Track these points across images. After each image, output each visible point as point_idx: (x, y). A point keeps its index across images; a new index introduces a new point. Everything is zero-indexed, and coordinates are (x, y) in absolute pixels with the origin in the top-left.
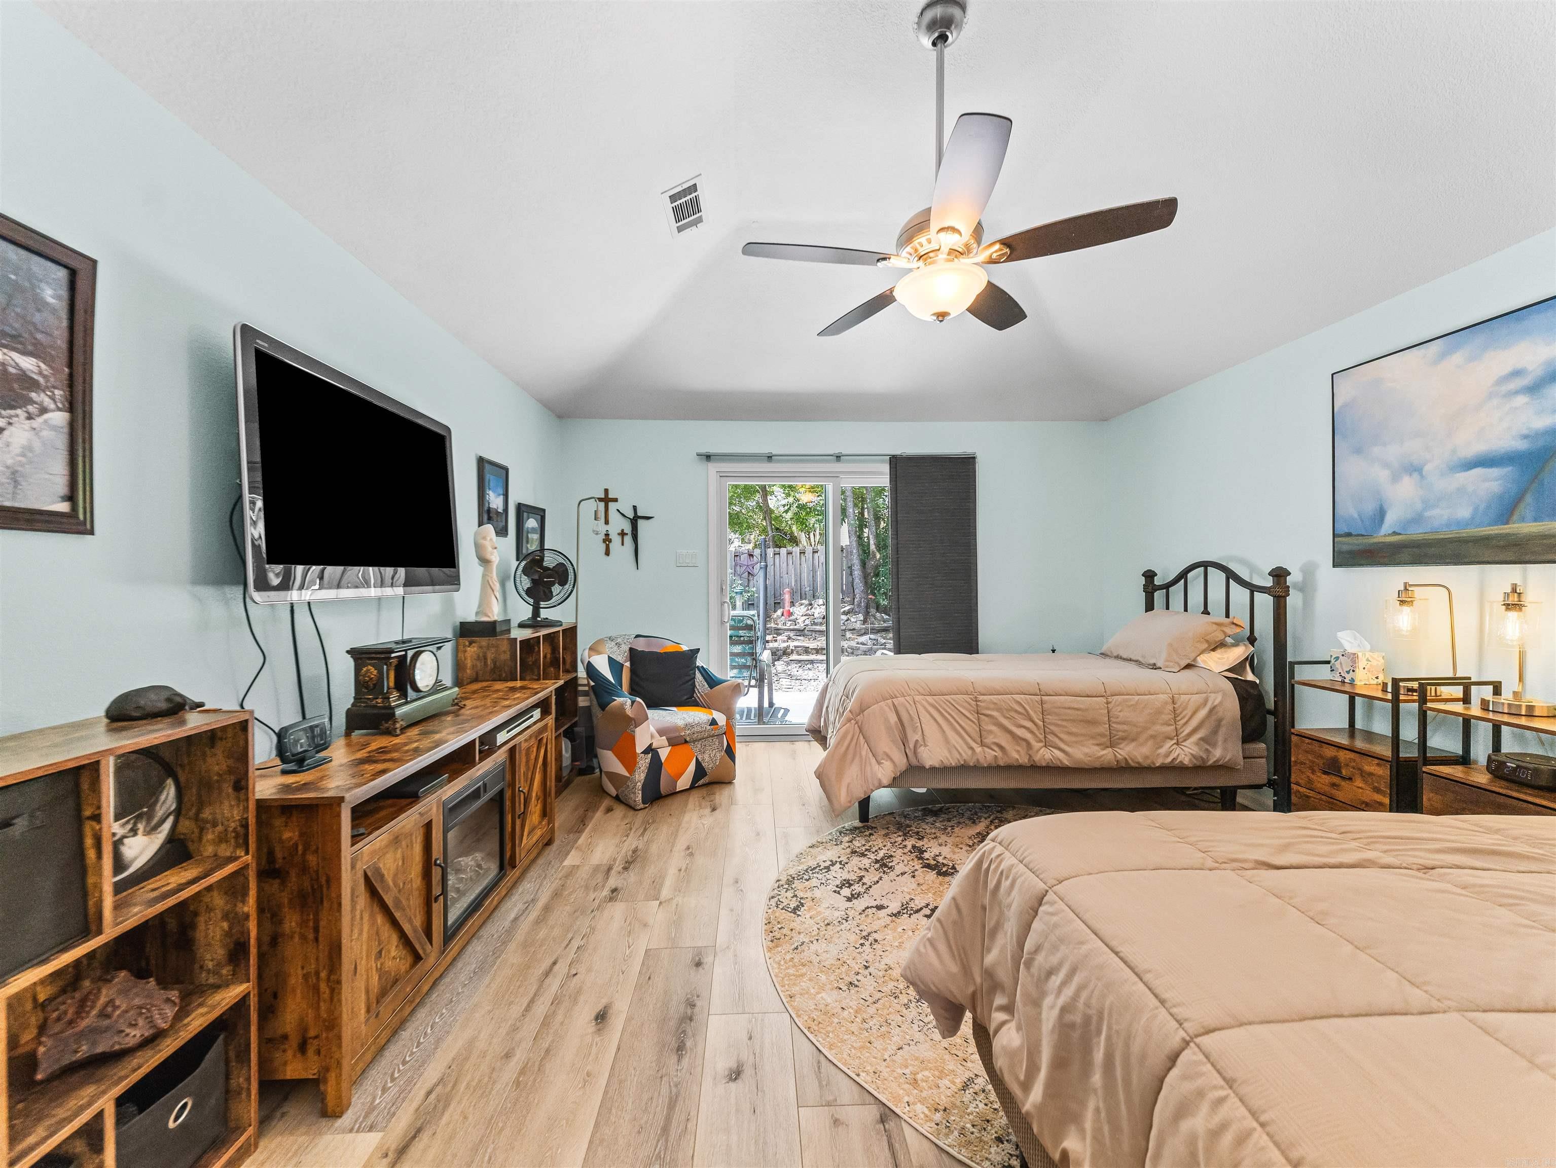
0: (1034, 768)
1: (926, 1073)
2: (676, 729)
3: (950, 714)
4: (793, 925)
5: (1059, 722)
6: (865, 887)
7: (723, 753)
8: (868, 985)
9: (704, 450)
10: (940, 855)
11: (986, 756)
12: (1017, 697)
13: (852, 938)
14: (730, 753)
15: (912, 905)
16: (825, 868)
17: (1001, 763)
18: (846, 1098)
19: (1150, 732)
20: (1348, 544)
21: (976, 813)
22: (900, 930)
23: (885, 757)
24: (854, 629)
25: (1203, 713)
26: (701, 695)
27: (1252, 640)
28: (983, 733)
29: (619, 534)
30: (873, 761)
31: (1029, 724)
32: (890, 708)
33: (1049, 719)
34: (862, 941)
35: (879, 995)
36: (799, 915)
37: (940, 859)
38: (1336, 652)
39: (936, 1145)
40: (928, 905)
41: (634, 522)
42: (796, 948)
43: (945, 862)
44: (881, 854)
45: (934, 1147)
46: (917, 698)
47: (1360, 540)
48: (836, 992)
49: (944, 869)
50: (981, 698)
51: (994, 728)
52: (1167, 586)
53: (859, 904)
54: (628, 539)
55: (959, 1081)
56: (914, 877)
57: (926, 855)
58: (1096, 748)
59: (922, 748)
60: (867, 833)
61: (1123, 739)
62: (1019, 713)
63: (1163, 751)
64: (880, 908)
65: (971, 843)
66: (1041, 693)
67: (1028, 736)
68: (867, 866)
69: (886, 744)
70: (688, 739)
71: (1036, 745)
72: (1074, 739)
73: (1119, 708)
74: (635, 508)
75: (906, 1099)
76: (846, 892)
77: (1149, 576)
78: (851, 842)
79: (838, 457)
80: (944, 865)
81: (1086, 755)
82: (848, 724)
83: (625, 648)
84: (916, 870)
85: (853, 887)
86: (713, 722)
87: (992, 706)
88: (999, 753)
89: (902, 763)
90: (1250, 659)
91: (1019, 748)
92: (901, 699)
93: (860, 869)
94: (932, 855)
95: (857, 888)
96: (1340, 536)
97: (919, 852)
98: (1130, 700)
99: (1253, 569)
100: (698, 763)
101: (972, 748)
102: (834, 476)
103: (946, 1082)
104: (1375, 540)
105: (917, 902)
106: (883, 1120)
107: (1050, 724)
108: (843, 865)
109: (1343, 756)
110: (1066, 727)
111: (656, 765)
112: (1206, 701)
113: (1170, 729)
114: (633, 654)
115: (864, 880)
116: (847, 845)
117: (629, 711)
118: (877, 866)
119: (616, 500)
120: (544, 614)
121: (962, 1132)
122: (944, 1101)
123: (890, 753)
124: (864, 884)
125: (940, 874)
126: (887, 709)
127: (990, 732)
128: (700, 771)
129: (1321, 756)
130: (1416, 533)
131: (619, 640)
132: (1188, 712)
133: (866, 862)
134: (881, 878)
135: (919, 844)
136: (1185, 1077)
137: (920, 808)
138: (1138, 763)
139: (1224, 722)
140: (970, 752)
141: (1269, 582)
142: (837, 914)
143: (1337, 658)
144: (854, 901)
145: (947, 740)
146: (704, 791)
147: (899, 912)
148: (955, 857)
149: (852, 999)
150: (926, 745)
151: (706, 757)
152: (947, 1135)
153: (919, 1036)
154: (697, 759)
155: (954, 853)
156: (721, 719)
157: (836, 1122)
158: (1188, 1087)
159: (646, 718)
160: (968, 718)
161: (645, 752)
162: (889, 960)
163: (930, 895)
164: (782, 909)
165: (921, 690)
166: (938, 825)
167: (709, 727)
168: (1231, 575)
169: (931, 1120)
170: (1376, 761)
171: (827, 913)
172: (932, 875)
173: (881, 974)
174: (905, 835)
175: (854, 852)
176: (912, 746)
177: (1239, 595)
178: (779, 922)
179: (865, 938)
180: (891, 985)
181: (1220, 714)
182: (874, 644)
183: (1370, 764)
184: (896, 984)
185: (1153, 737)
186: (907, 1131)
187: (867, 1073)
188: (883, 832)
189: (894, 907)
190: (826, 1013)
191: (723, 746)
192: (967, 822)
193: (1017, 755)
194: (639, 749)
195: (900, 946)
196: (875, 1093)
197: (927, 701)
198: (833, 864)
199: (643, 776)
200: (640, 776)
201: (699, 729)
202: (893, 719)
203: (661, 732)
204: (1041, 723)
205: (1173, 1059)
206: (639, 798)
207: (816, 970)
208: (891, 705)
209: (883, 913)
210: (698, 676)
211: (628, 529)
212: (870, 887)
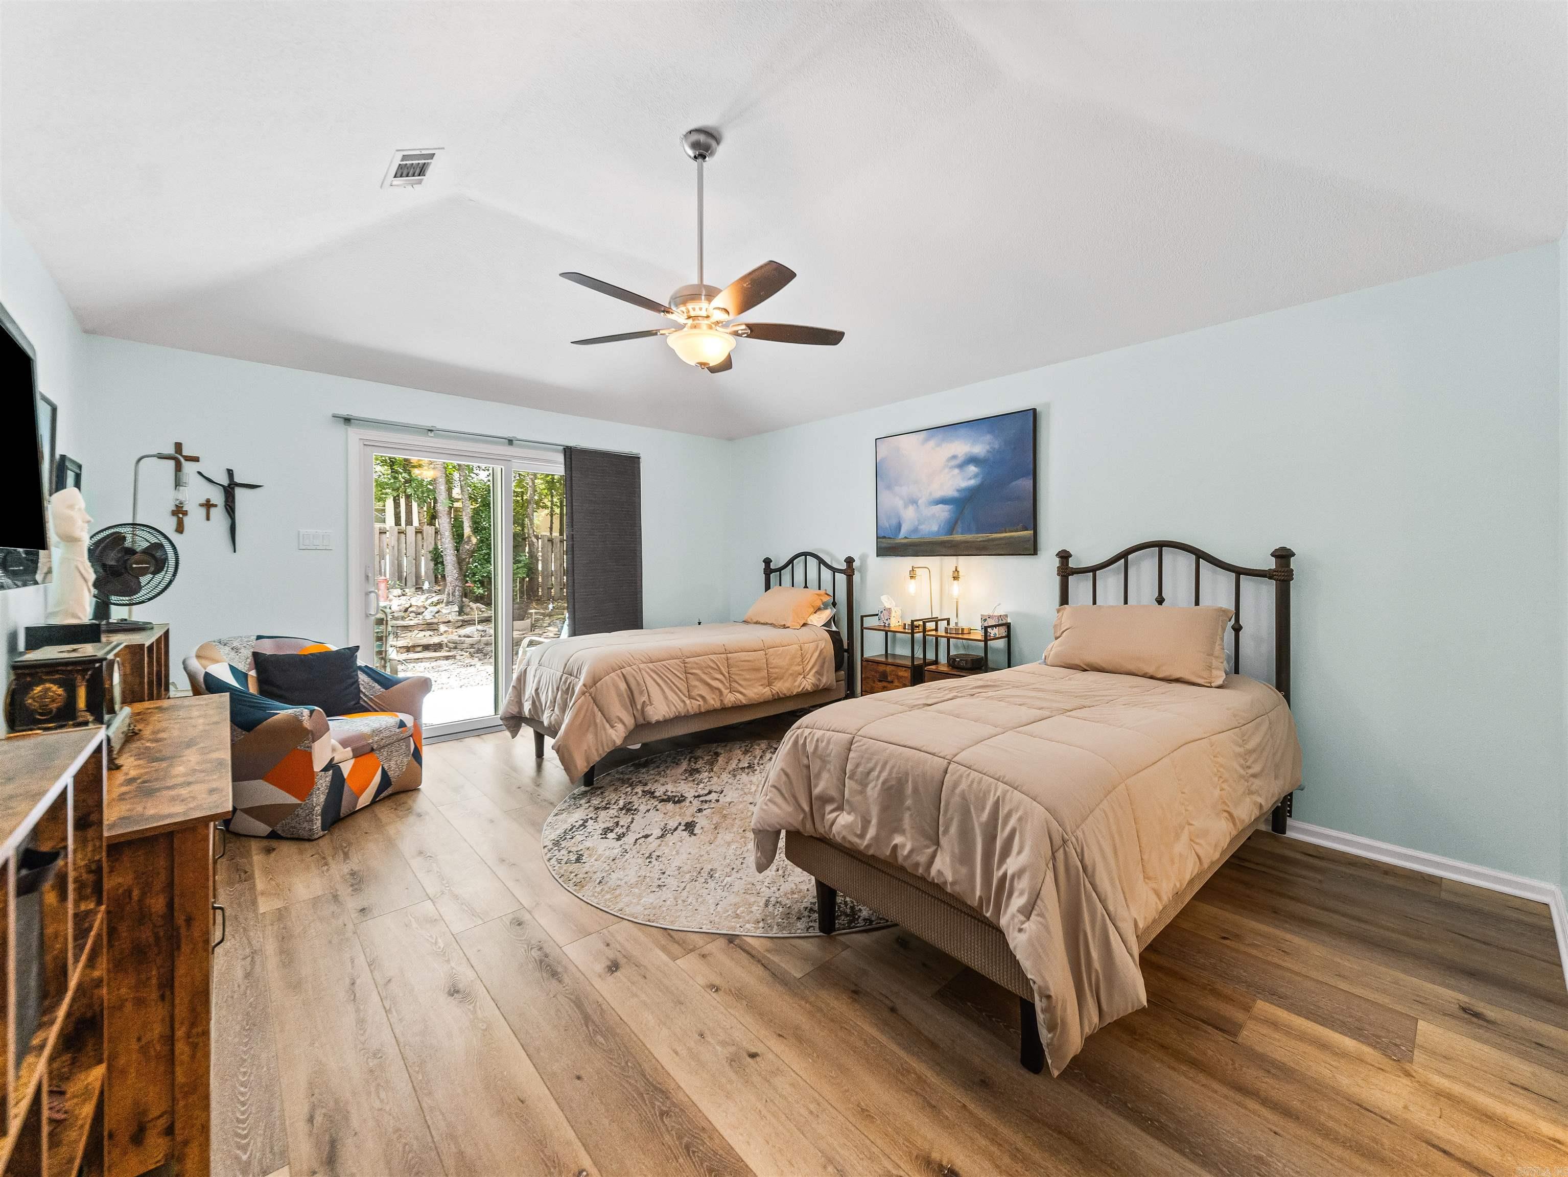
0: (724, 710)
1: (741, 909)
2: (362, 737)
3: (667, 677)
4: (584, 870)
5: (738, 672)
6: (624, 828)
7: (410, 758)
8: (672, 883)
9: (344, 412)
10: (667, 791)
11: (693, 706)
12: (712, 657)
13: (640, 861)
14: (417, 756)
15: (669, 827)
16: (581, 826)
17: (703, 710)
18: (701, 943)
19: (790, 672)
20: (885, 543)
21: (675, 758)
22: (671, 844)
23: (617, 721)
24: (449, 622)
25: (816, 654)
26: (371, 699)
27: (834, 604)
28: (690, 688)
29: (202, 505)
30: (607, 726)
31: (720, 677)
32: (619, 677)
33: (733, 670)
34: (648, 860)
35: (684, 884)
36: (584, 863)
37: (669, 793)
38: (881, 608)
39: (768, 937)
40: (680, 824)
41: (229, 491)
42: (600, 882)
43: (674, 794)
44: (621, 803)
45: (767, 939)
46: (642, 666)
47: (889, 541)
48: (652, 895)
49: (676, 799)
50: (687, 660)
51: (697, 683)
52: (780, 570)
53: (630, 839)
54: (218, 514)
55: (762, 904)
56: (657, 810)
57: (657, 794)
58: (761, 688)
59: (649, 707)
60: (599, 792)
61: (775, 679)
62: (714, 669)
63: (797, 684)
64: (646, 836)
65: (684, 778)
66: (726, 652)
67: (720, 686)
68: (616, 814)
69: (618, 710)
70: (375, 747)
71: (725, 691)
72: (749, 683)
73: (772, 657)
74: (230, 473)
75: (738, 926)
76: (611, 835)
77: (767, 561)
78: (589, 802)
79: (510, 442)
80: (675, 796)
81: (755, 694)
82: (583, 697)
83: (247, 653)
84: (656, 806)
85: (615, 831)
86: (402, 725)
87: (695, 666)
88: (701, 703)
89: (630, 722)
90: (833, 618)
91: (714, 696)
92: (628, 668)
93: (611, 818)
94: (661, 792)
95: (619, 830)
96: (880, 538)
97: (652, 794)
98: (778, 651)
99: (833, 557)
100: (384, 773)
101: (684, 702)
102: (506, 460)
103: (754, 908)
104: (897, 542)
105: (671, 824)
106: (731, 941)
107: (733, 674)
108: (596, 820)
109: (889, 669)
110: (743, 675)
111: (338, 782)
112: (817, 647)
113: (799, 668)
114: (258, 659)
115: (621, 824)
116: (587, 805)
117: (307, 724)
118: (624, 812)
119: (196, 459)
120: (117, 613)
121: (778, 925)
122: (760, 917)
123: (621, 717)
124: (622, 826)
125: (675, 803)
126: (616, 678)
127: (695, 687)
128: (386, 781)
129: (876, 672)
130: (915, 538)
131: (235, 644)
132: (808, 656)
133: (613, 812)
134: (633, 819)
135: (647, 788)
136: (952, 775)
137: (630, 764)
138: (784, 694)
139: (827, 659)
140: (682, 705)
141: (844, 566)
142: (616, 851)
143: (882, 612)
144: (623, 839)
145: (666, 698)
146: (389, 803)
147: (663, 835)
148: (679, 789)
149: (666, 894)
150: (651, 704)
151: (392, 763)
152: (772, 930)
153: (725, 894)
154: (383, 769)
155: (677, 787)
156: (408, 720)
157: (704, 956)
158: (955, 777)
159: (327, 729)
160: (678, 677)
161: (325, 769)
162: (676, 863)
163: (677, 817)
164: (566, 863)
165: (645, 660)
166: (652, 772)
167: (398, 730)
168: (821, 561)
169: (759, 928)
170: (904, 669)
171: (607, 853)
172: (670, 806)
173: (677, 872)
174: (631, 785)
175: (597, 809)
176: (639, 707)
177: (826, 574)
178: (571, 873)
179: (650, 856)
180: (688, 876)
181: (825, 654)
182: (482, 636)
183: (901, 671)
184: (690, 874)
185: (791, 674)
186: (749, 940)
187: (706, 924)
188: (612, 788)
189: (657, 832)
190: (655, 908)
191: (409, 750)
192: (672, 764)
193: (713, 702)
194: (318, 766)
195: (678, 853)
196: (718, 932)
197: (649, 668)
198: (586, 821)
199: (322, 798)
200: (319, 798)
201: (387, 733)
202: (623, 686)
203: (344, 743)
204: (727, 675)
205: (946, 772)
206: (318, 824)
207: (627, 888)
208: (621, 675)
209: (650, 839)
210: (362, 677)
211: (218, 498)
212: (629, 826)
